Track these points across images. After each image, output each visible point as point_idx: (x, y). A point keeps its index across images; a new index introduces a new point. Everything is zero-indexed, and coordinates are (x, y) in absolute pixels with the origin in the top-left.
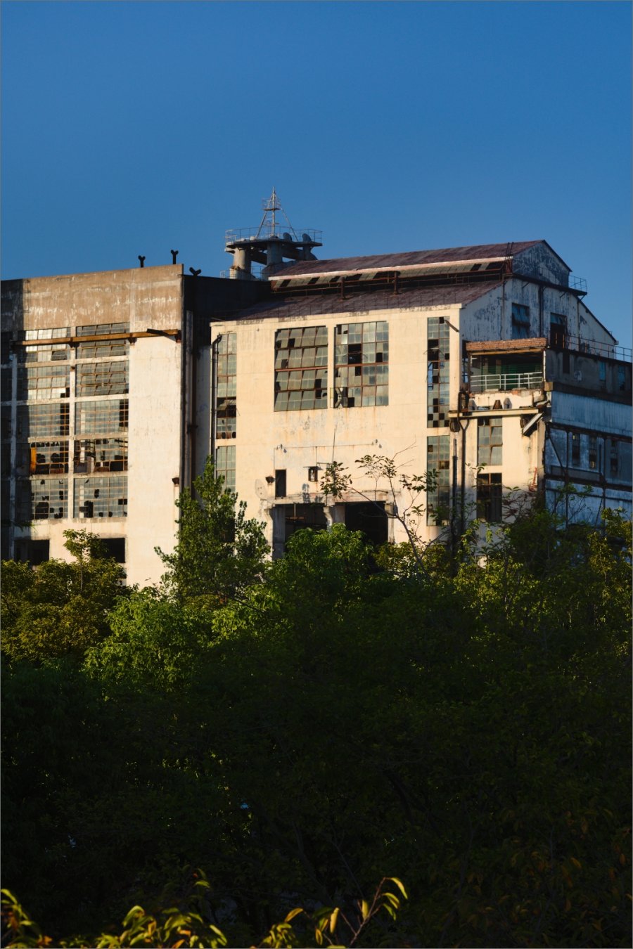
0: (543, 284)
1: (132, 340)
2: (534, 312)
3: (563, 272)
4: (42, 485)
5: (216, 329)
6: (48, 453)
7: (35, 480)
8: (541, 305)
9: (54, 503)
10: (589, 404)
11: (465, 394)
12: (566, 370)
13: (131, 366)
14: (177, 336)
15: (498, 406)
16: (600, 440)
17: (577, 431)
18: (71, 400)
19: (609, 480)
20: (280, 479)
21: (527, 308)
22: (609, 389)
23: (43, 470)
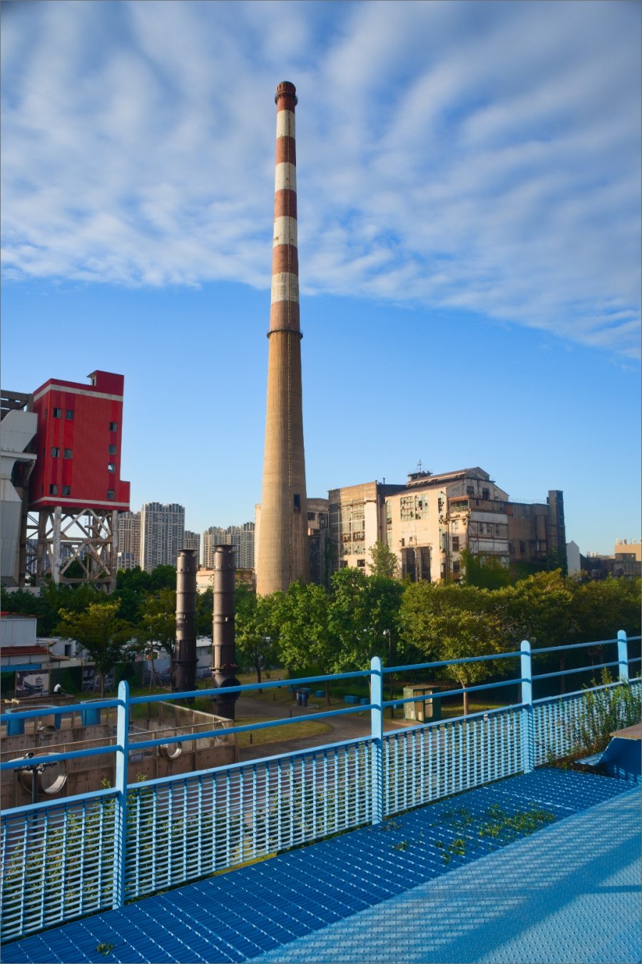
0: (479, 480)
1: (365, 503)
2: (476, 488)
3: (487, 476)
4: (346, 546)
5: (386, 499)
6: (347, 536)
7: (344, 544)
8: (478, 486)
9: (349, 550)
10: (486, 515)
11: (448, 514)
12: (478, 504)
13: (365, 511)
14: (375, 502)
15: (457, 516)
16: (492, 525)
17: (481, 523)
18: (352, 521)
19: (495, 537)
20: (403, 541)
21: (473, 487)
22: (496, 509)
23: (346, 541)
